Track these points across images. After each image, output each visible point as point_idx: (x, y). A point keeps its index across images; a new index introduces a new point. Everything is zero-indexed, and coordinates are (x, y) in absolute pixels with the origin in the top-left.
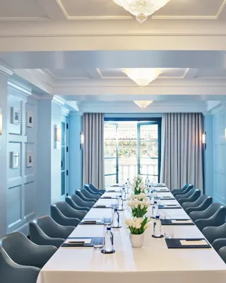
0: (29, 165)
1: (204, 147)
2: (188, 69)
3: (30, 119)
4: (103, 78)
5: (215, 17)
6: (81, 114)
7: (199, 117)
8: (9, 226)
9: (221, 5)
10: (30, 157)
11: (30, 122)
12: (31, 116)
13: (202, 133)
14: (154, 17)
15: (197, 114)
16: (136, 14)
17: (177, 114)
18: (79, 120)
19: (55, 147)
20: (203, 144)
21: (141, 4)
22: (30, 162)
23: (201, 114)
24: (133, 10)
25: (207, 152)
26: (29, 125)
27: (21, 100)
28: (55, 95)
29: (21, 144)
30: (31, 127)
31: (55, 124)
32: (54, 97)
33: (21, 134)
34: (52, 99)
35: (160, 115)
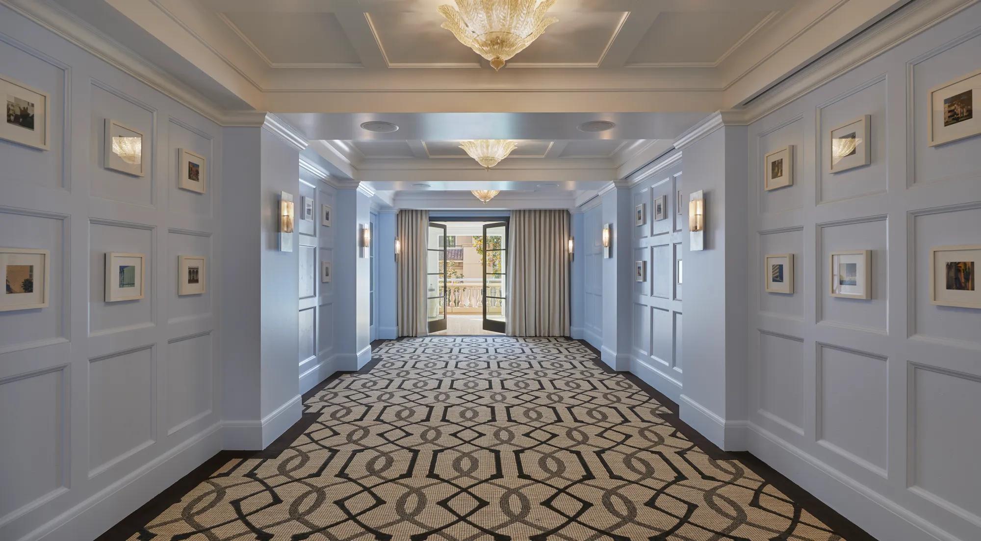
0: (326, 279)
1: (571, 257)
2: (552, 143)
3: (327, 214)
4: (431, 157)
5: (595, 65)
6: (396, 211)
7: (564, 214)
8: (300, 364)
9: (607, 44)
10: (327, 268)
11: (327, 219)
12: (328, 210)
13: (569, 239)
14: (510, 65)
15: (561, 212)
16: (489, 57)
17: (524, 211)
18: (392, 220)
19: (362, 255)
20: (569, 254)
21: (497, 43)
22: (327, 275)
23: (567, 211)
24: (486, 53)
25: (575, 266)
26: (326, 222)
27: (314, 187)
28: (362, 181)
29: (315, 249)
30: (328, 226)
31: (361, 223)
32: (360, 184)
33: (315, 235)
34: (358, 187)
35: (509, 212)
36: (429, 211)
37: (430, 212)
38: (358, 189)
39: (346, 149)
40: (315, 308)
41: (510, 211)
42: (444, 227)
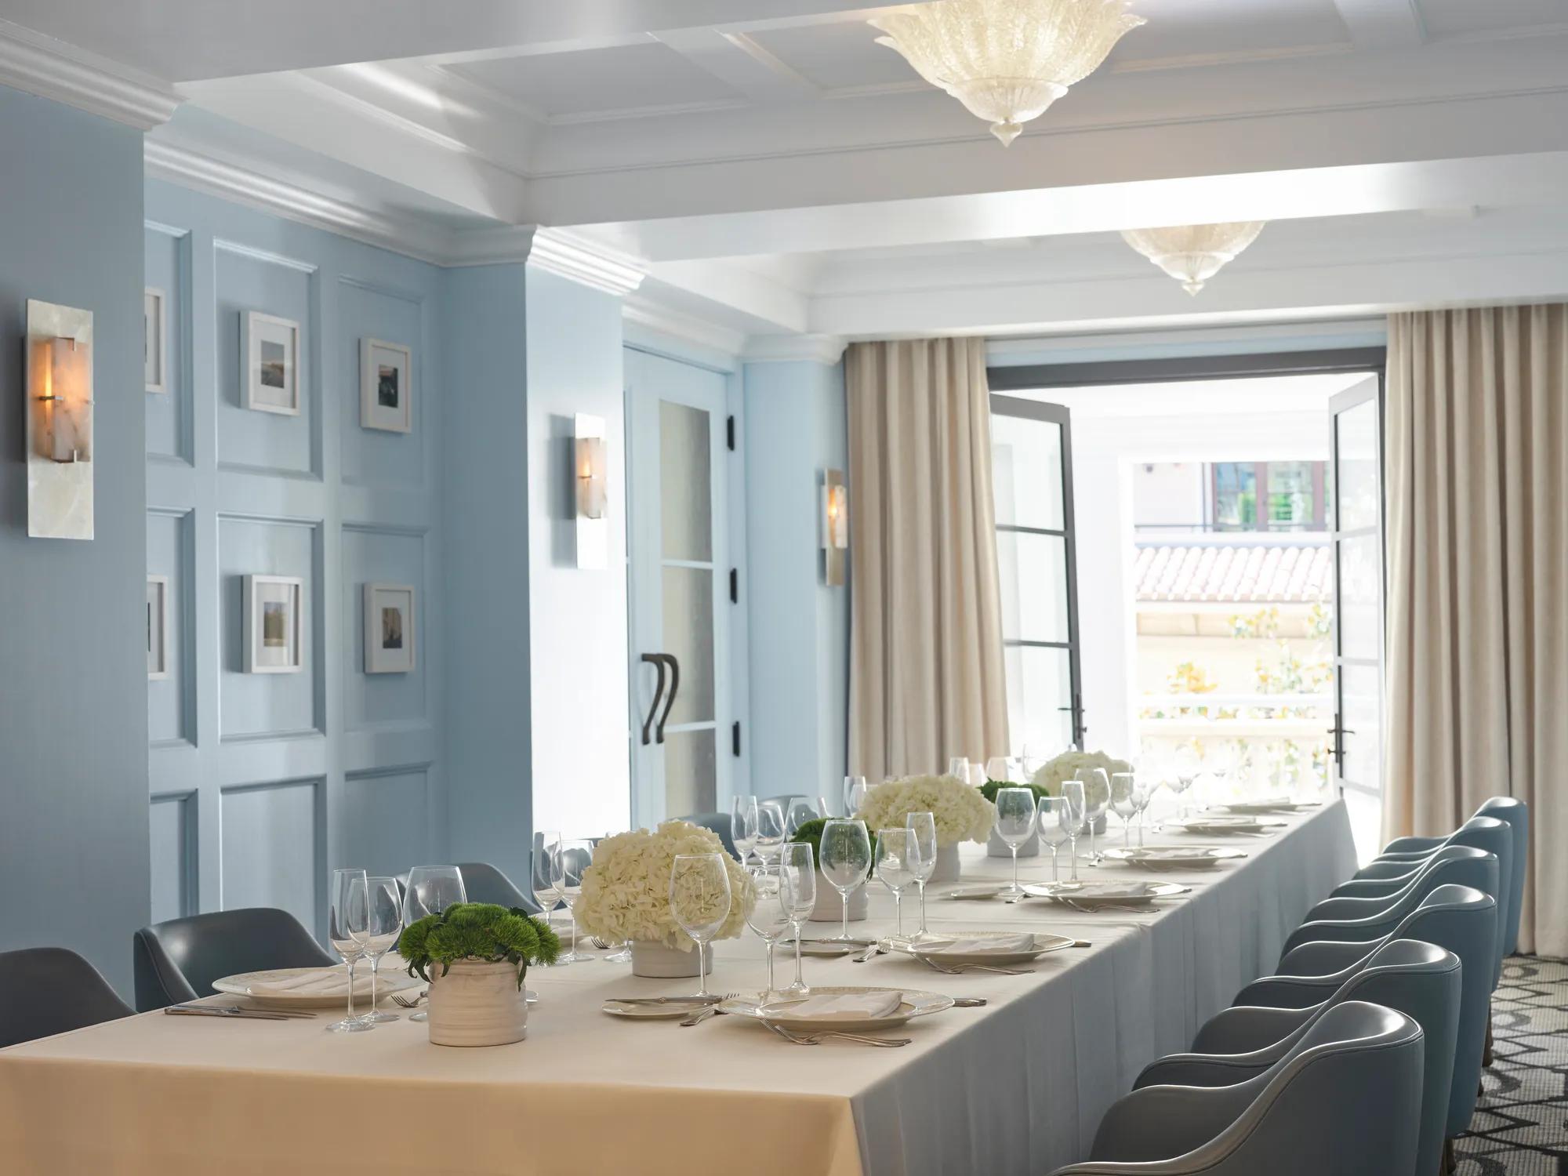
0: (385, 661)
3: (388, 380)
4: (828, 94)
10: (392, 615)
11: (389, 399)
12: (394, 361)
22: (393, 642)
26: (381, 416)
27: (309, 268)
28: (547, 224)
29: (317, 531)
30: (398, 434)
31: (562, 411)
32: (536, 239)
33: (316, 469)
34: (528, 252)
35: (1377, 326)
36: (987, 339)
37: (994, 348)
38: (531, 263)
39: (430, 100)
40: (318, 784)
41: (1382, 317)
42: (1059, 416)
